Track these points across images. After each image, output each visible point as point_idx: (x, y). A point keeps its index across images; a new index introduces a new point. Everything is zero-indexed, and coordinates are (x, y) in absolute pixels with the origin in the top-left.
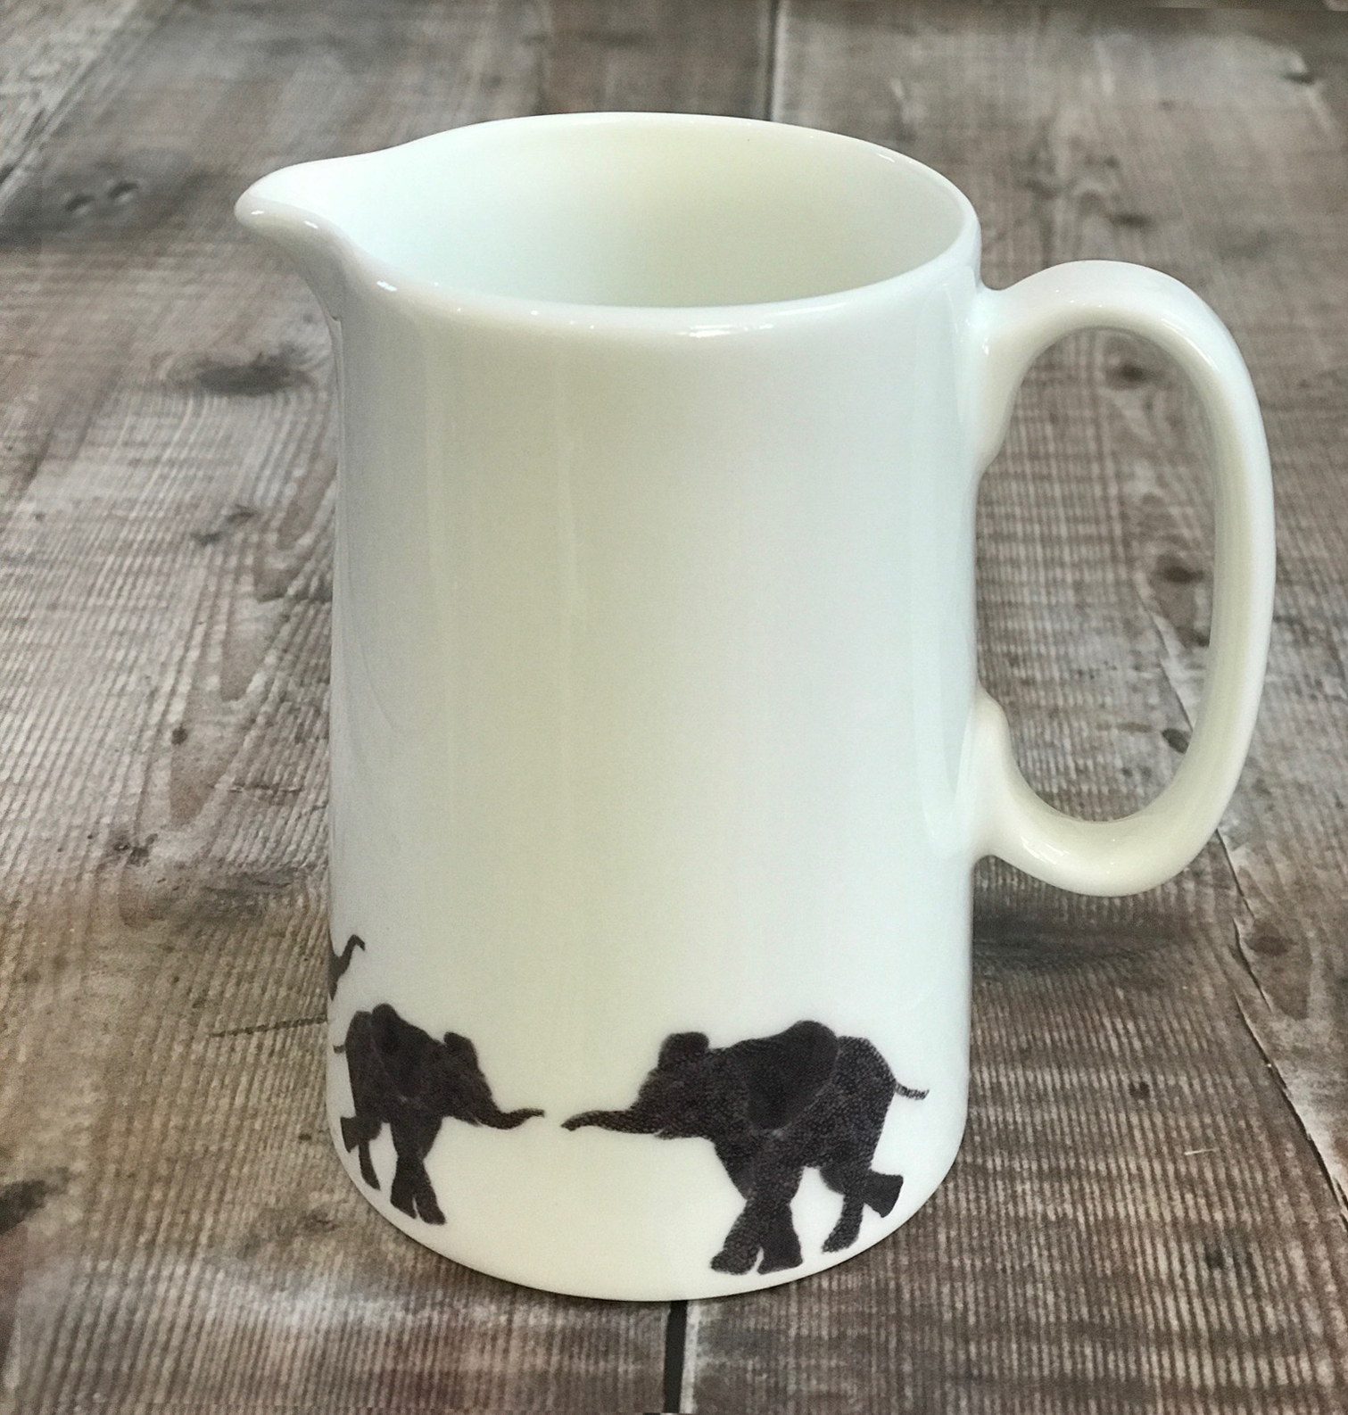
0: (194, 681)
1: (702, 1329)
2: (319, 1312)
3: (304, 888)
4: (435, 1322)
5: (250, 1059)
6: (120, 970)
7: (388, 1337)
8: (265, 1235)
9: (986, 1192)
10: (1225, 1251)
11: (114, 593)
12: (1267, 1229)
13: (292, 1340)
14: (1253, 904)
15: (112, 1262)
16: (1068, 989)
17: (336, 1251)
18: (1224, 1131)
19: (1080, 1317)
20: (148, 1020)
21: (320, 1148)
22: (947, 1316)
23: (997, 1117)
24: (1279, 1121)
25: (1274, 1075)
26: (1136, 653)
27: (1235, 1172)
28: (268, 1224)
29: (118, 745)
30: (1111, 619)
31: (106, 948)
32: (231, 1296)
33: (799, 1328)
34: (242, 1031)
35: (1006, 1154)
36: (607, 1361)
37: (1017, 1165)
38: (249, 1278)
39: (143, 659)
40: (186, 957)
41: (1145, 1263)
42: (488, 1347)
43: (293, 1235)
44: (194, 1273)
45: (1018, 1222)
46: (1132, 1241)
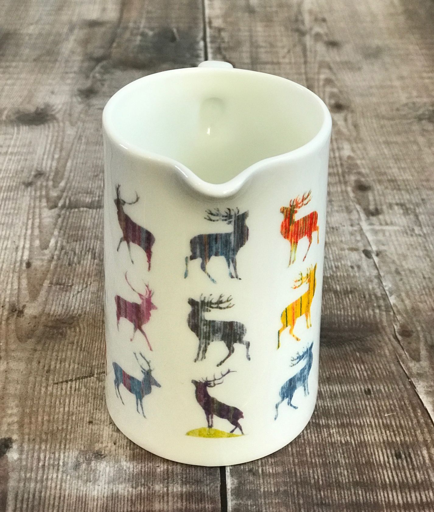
0: (31, 242)
1: (232, 490)
2: (103, 489)
3: (78, 325)
4: (143, 492)
5: (68, 393)
6: (19, 359)
7: (128, 498)
8: (81, 461)
9: (321, 434)
10: (401, 452)
12: (414, 444)
13: (96, 501)
14: (399, 318)
15: (31, 474)
16: (341, 354)
17: (106, 466)
18: (397, 406)
19: (356, 479)
20: (32, 379)
21: (96, 426)
22: (312, 481)
24: (415, 401)
25: (411, 383)
26: (350, 220)
27: (402, 422)
28: (82, 457)
29: (7, 269)
31: (13, 351)
32: (73, 485)
33: (264, 488)
34: (64, 381)
35: (326, 418)
36: (202, 504)
37: (330, 422)
38: (78, 478)
39: (12, 235)
40: (41, 353)
41: (376, 458)
42: (162, 501)
43: (91, 460)
44: (60, 476)
45: (332, 444)
46: (370, 450)
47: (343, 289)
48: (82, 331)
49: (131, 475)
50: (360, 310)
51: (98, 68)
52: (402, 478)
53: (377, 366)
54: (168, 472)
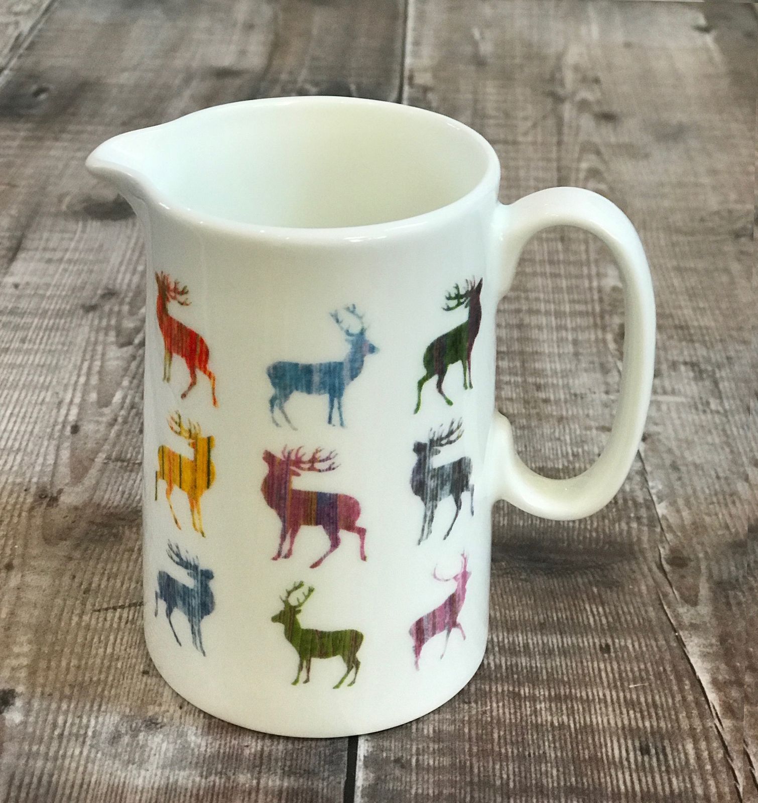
0: (83, 396)
1: (364, 789)
2: (153, 776)
4: (217, 784)
5: (115, 625)
6: (42, 571)
7: (191, 792)
8: (123, 731)
9: (520, 709)
10: (650, 745)
11: (38, 341)
12: (673, 733)
13: (139, 793)
14: (669, 536)
15: (40, 746)
16: (567, 587)
17: (163, 741)
18: (651, 673)
19: (571, 783)
20: (59, 601)
21: (154, 679)
22: (498, 783)
23: (526, 663)
24: (682, 666)
25: (679, 639)
26: (607, 384)
27: (657, 698)
28: (125, 725)
29: (41, 434)
30: (593, 363)
31: (35, 557)
32: (106, 767)
33: (417, 789)
34: (110, 608)
35: (531, 685)
37: (537, 693)
38: (115, 757)
39: (54, 383)
40: (79, 563)
41: (607, 751)
42: (246, 799)
43: (140, 731)
44: (85, 753)
45: (537, 727)
46: (599, 739)
49: (202, 757)
50: (607, 521)
52: (647, 785)
54: (262, 755)
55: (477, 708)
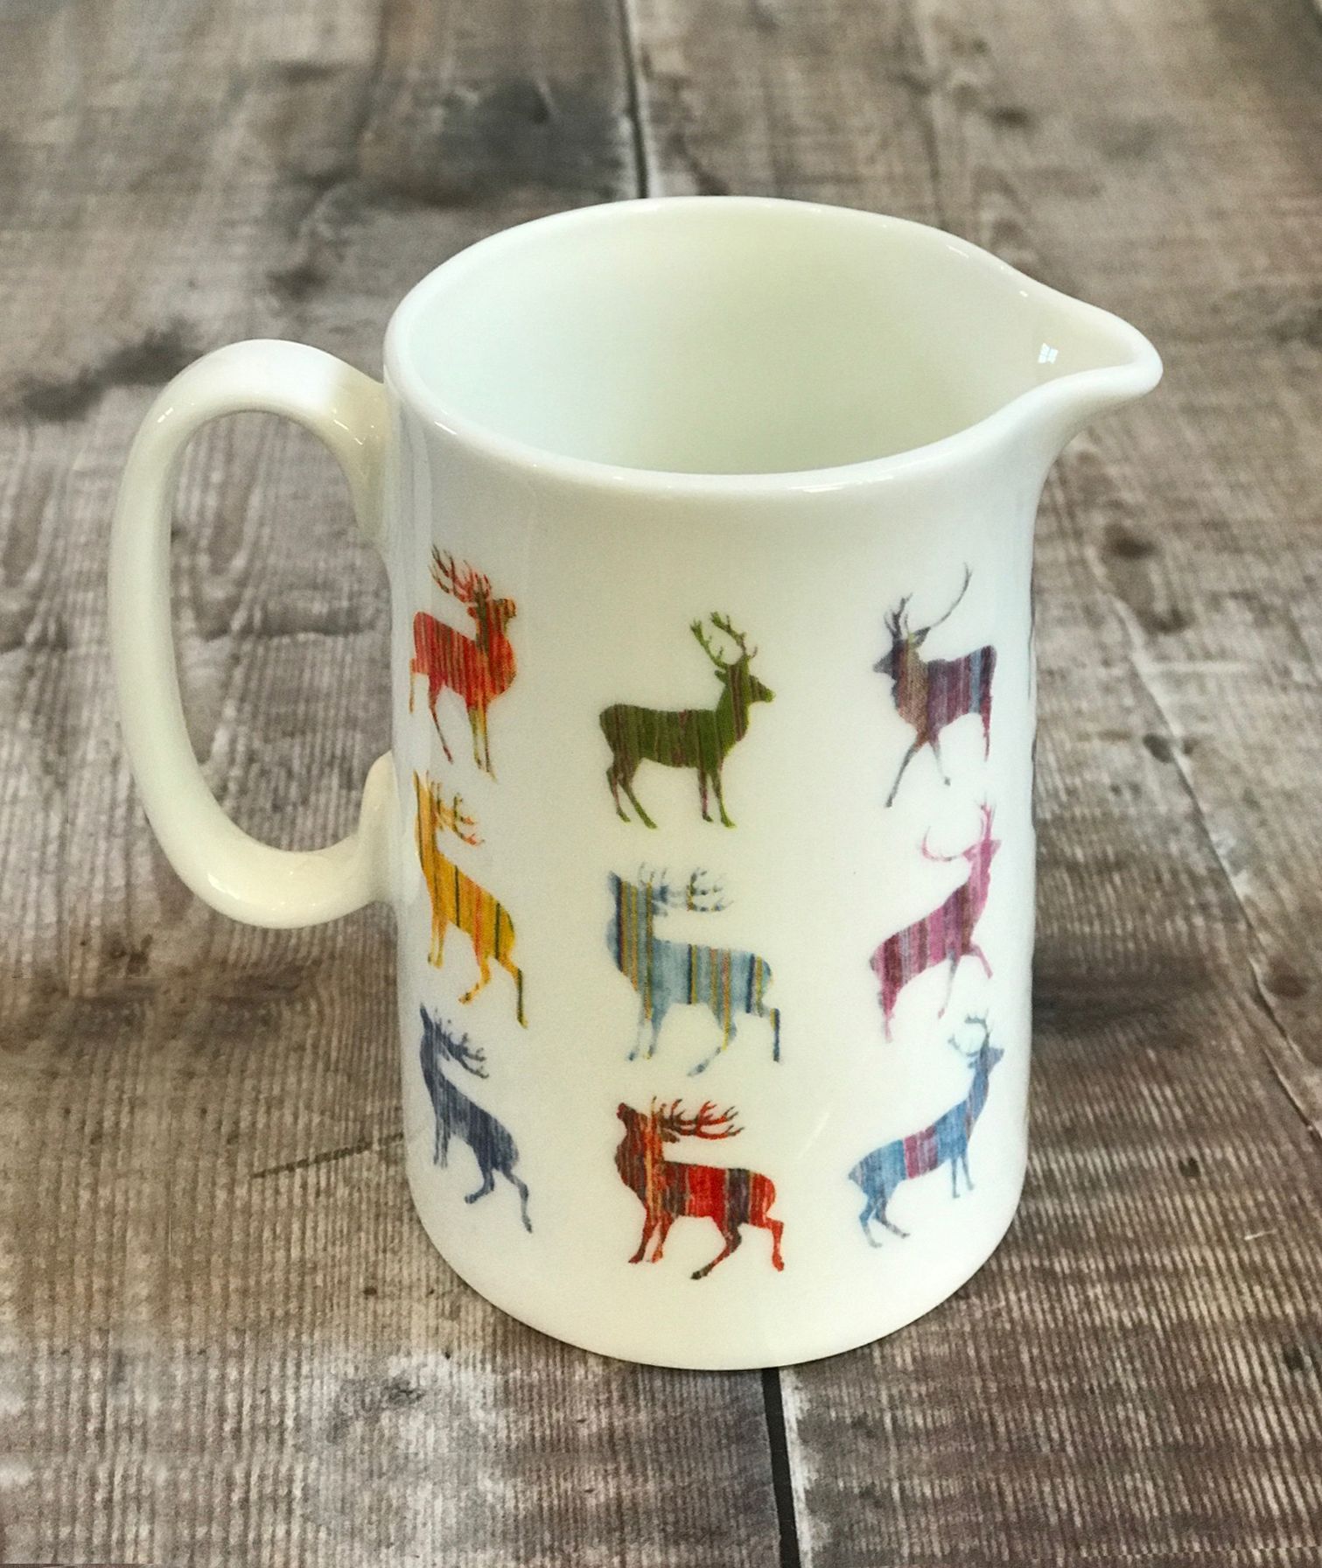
3: (314, 992)
5: (297, 1202)
8: (350, 1411)
9: (1060, 1300)
10: (1300, 1349)
14: (1263, 937)
16: (1100, 1054)
17: (426, 1425)
18: (1279, 1209)
19: (1174, 1437)
20: (184, 1163)
21: (388, 1302)
22: (1045, 1449)
23: (1054, 1210)
25: (1315, 1138)
26: (1102, 647)
27: (1297, 1257)
28: (351, 1399)
30: (1069, 606)
34: (282, 1168)
35: (1070, 1252)
37: (1084, 1266)
38: (344, 1466)
40: (208, 1083)
41: (1227, 1370)
43: (379, 1409)
45: (1096, 1333)
46: (1210, 1346)
47: (1095, 857)
48: (327, 1010)
49: (503, 1451)
50: (1149, 919)
51: (322, 209)
52: (1309, 1427)
53: (1211, 1087)
54: (611, 1436)
55: (983, 1307)
